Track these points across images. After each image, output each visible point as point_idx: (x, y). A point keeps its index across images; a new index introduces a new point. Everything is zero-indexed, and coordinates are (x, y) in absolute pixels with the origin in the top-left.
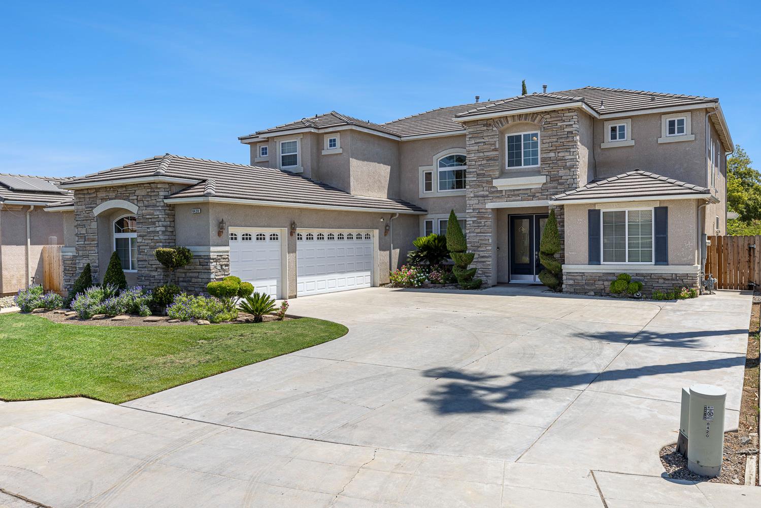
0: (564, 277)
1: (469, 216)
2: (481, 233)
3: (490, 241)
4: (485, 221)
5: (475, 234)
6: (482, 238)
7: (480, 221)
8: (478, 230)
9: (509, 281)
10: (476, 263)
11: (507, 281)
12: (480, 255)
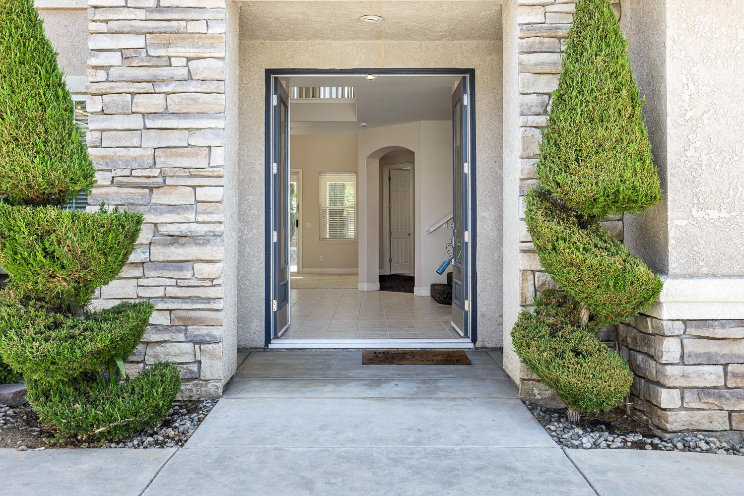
0: (670, 349)
1: (103, 27)
2: (166, 113)
3: (219, 157)
4: (192, 52)
5: (136, 122)
6: (173, 139)
7: (162, 52)
8: (155, 103)
9: (268, 340)
10: (137, 272)
11: (261, 342)
12: (163, 229)
